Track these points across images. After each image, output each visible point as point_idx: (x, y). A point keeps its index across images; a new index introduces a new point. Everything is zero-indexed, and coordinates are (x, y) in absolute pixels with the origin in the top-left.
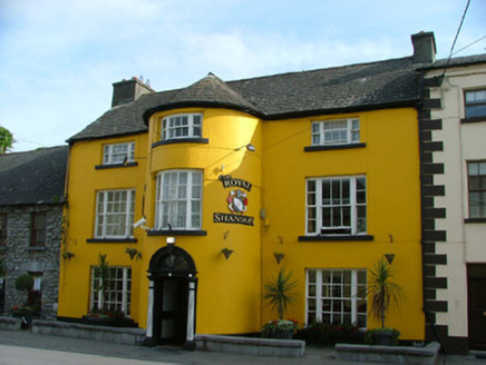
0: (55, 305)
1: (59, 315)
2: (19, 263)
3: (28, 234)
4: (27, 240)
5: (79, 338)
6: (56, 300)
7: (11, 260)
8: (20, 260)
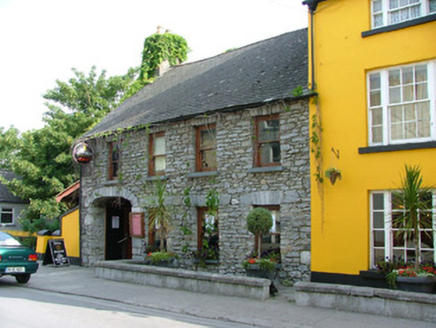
0: (305, 255)
1: (314, 269)
2: (239, 194)
3: (250, 150)
4: (249, 159)
5: (397, 316)
6: (307, 248)
7: (225, 191)
8: (240, 190)
